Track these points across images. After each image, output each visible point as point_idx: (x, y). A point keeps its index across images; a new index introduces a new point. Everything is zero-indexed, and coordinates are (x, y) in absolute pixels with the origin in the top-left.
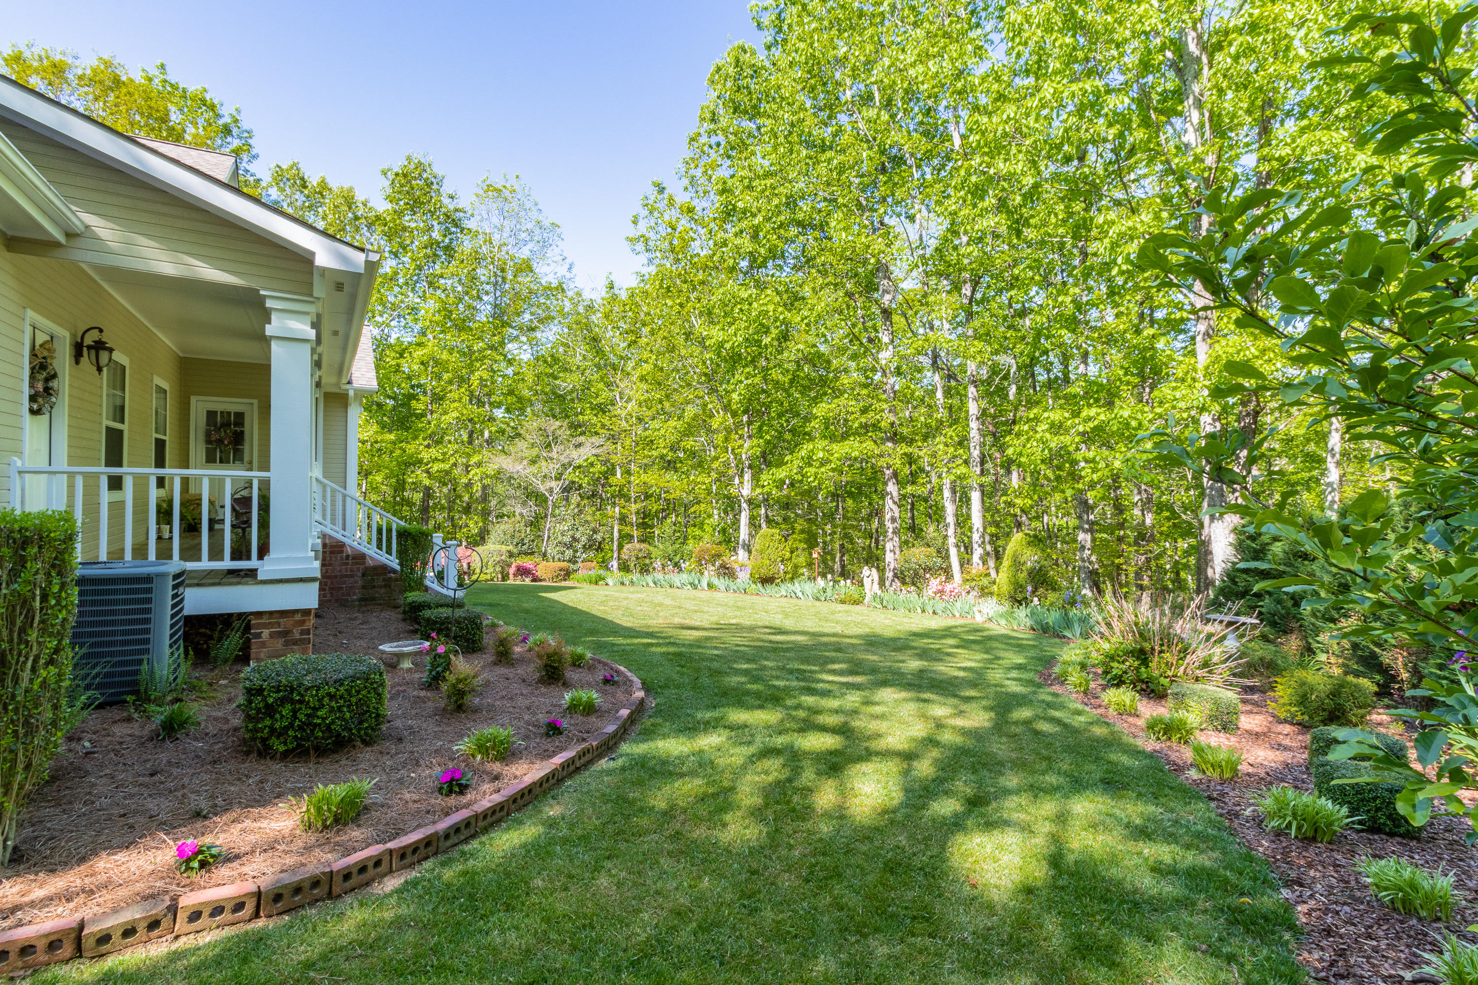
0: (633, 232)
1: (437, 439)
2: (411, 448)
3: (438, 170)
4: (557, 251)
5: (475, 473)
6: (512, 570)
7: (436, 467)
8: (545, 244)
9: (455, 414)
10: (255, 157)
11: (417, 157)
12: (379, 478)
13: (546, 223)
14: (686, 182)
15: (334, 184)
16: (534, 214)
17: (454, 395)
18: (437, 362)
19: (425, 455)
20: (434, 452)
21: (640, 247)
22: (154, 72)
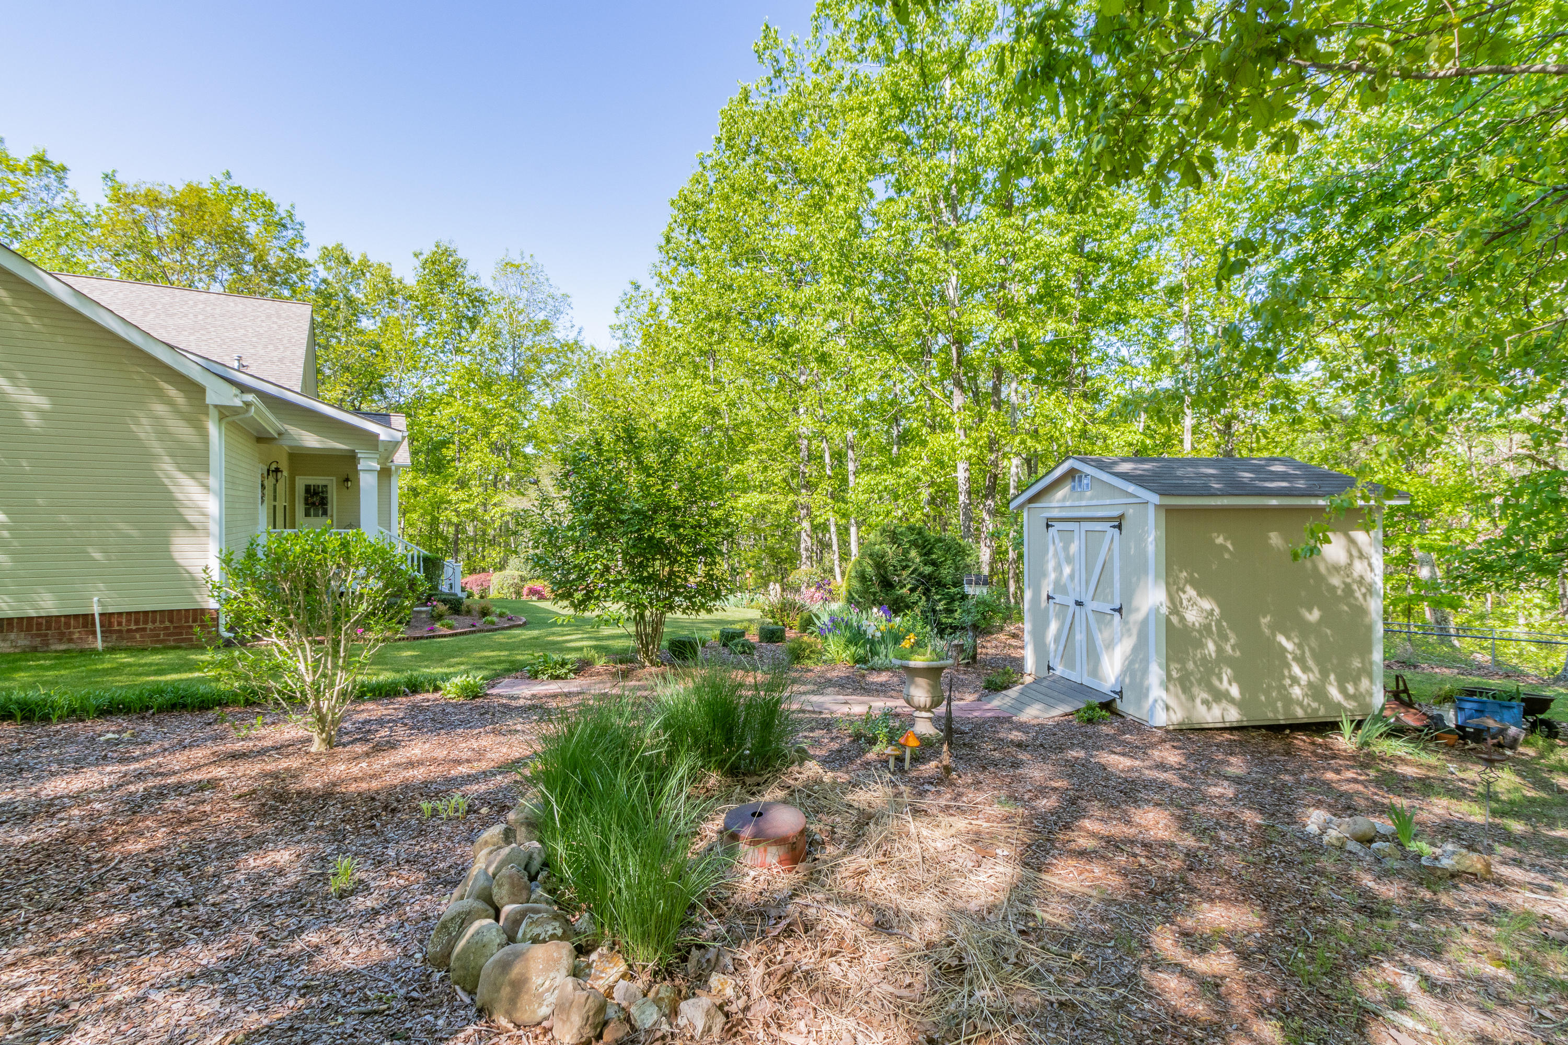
0: (615, 321)
1: (462, 484)
2: (441, 491)
3: (461, 255)
4: (568, 318)
5: (495, 512)
6: (525, 591)
7: (462, 507)
8: (557, 312)
9: (478, 463)
10: (306, 246)
11: (445, 244)
12: (415, 516)
13: (558, 294)
14: (657, 279)
15: (374, 259)
16: (546, 288)
17: (475, 447)
18: (462, 419)
19: (454, 497)
20: (461, 494)
21: (620, 334)
22: (220, 178)
